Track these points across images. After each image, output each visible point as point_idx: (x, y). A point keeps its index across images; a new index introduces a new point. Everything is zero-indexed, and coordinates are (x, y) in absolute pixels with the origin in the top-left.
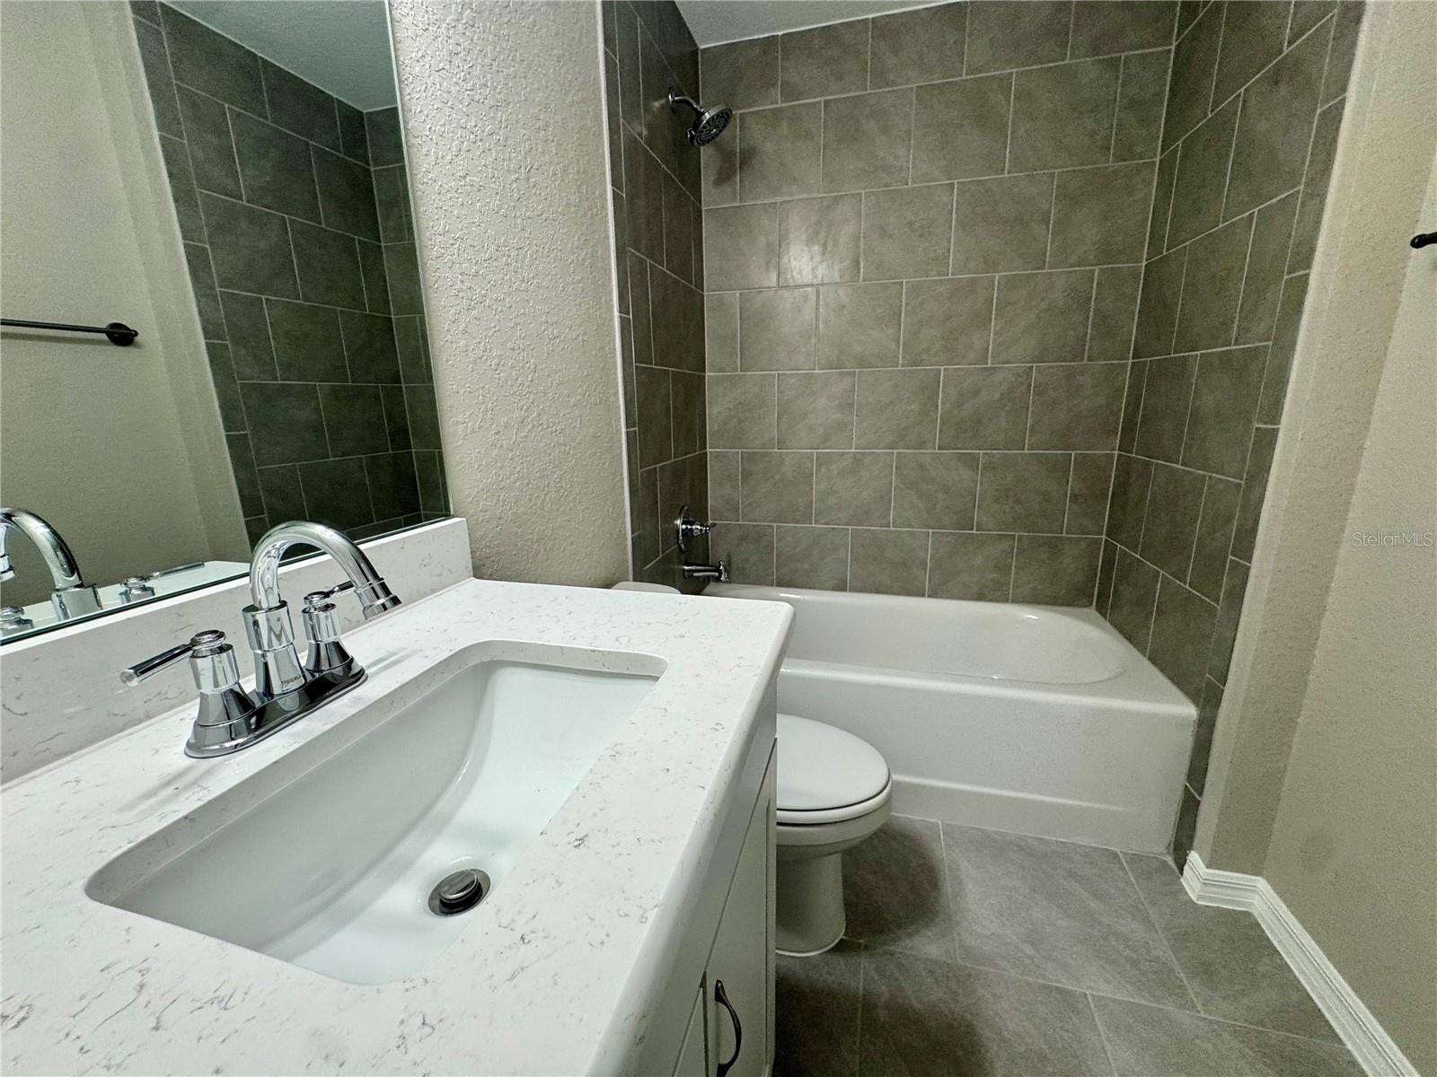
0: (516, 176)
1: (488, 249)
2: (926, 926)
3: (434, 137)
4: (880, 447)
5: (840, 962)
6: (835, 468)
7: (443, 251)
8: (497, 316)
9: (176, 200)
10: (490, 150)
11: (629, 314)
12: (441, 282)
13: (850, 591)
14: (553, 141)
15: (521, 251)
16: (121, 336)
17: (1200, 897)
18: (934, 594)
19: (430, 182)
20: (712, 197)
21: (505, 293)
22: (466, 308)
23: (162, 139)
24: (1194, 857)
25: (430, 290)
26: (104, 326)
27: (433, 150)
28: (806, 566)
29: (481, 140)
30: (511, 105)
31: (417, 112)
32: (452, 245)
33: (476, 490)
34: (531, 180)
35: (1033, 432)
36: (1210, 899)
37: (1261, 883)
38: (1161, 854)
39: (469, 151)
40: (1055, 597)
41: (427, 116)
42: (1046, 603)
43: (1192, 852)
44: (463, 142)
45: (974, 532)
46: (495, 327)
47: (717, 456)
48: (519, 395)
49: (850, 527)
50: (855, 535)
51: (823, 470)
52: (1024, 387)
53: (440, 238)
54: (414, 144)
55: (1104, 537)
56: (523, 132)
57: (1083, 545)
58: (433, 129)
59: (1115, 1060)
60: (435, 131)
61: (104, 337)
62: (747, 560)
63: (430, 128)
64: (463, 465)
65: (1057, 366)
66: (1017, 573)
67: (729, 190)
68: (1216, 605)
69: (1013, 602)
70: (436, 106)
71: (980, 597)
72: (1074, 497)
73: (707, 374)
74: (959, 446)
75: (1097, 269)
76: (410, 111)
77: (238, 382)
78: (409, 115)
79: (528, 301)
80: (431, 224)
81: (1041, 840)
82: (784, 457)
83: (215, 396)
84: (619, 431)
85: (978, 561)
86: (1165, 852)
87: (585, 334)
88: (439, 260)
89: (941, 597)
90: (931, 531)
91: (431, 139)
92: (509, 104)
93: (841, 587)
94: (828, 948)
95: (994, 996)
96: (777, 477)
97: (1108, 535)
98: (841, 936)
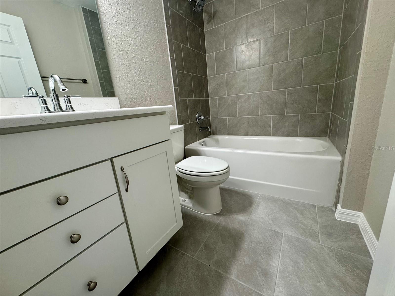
0: (133, 21)
1: (124, 38)
2: (243, 213)
3: (107, 12)
4: (256, 91)
5: (215, 217)
6: (243, 100)
7: (111, 38)
8: (128, 54)
9: (92, 51)
10: (124, 15)
11: (174, 58)
12: (110, 45)
13: (249, 135)
14: (145, 13)
15: (135, 39)
16: (85, 81)
17: (338, 218)
18: (273, 135)
19: (106, 22)
20: (207, 27)
21: (131, 49)
22: (118, 51)
23: (90, 39)
24: (339, 206)
25: (108, 47)
26: (82, 79)
27: (107, 15)
28: (237, 129)
29: (121, 13)
30: (130, 5)
31: (102, 7)
32: (113, 37)
33: (123, 93)
34: (138, 22)
35: (304, 80)
36: (342, 219)
37: (361, 214)
38: (332, 207)
39: (117, 15)
40: (314, 134)
41: (105, 8)
42: (311, 136)
43: (339, 204)
44: (116, 13)
45: (286, 115)
46: (127, 57)
47: (212, 100)
48: (136, 73)
49: (248, 117)
50: (250, 119)
51: (239, 100)
52: (300, 66)
53: (109, 35)
54: (101, 14)
55: (331, 113)
56: (134, 11)
57: (323, 116)
58: (107, 10)
59: (283, 247)
60: (107, 11)
61: (81, 81)
62: (221, 128)
63: (106, 10)
64: (119, 87)
65: (311, 57)
66: (300, 127)
67: (211, 24)
68: (346, 121)
69: (299, 136)
70: (107, 5)
71: (288, 135)
72: (320, 101)
73: (208, 77)
74: (279, 88)
75: (325, 21)
76: (100, 7)
77: (106, 90)
78: (99, 8)
79: (138, 51)
80: (107, 32)
81: (291, 200)
82: (229, 98)
83: (102, 94)
84: (172, 87)
85: (287, 124)
86: (333, 206)
87: (158, 61)
88: (110, 40)
89: (276, 136)
90: (272, 116)
91: (106, 13)
92: (130, 4)
93: (246, 134)
94: (213, 214)
95: (254, 229)
96: (227, 104)
97: (332, 112)
98: (218, 212)
